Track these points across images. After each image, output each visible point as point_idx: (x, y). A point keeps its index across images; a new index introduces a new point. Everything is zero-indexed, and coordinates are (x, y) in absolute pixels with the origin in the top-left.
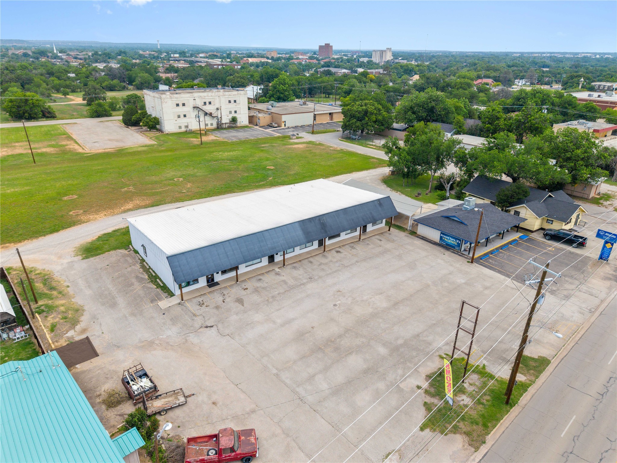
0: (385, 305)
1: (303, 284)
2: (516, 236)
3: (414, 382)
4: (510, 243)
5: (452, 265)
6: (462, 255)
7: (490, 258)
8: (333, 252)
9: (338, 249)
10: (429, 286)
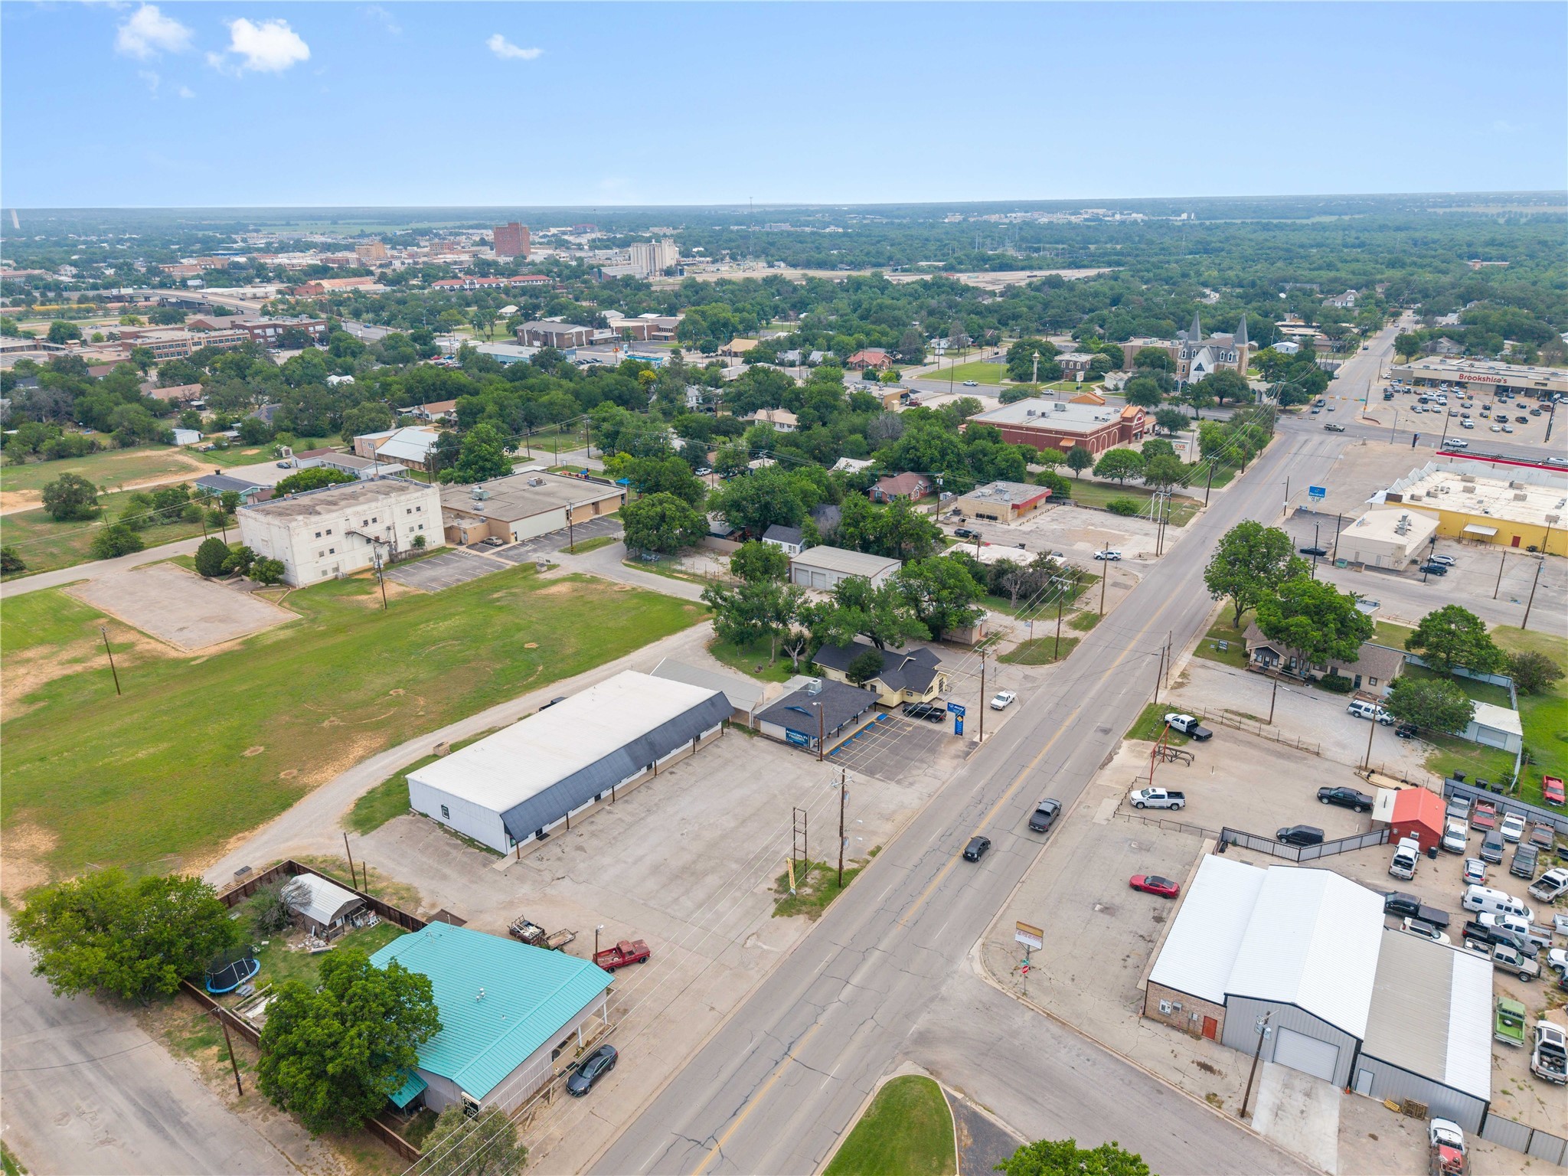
0: (732, 825)
1: (643, 819)
2: (873, 717)
3: (765, 886)
4: (865, 728)
5: (800, 768)
6: (811, 753)
7: (842, 751)
8: (666, 774)
9: (671, 770)
10: (775, 796)
